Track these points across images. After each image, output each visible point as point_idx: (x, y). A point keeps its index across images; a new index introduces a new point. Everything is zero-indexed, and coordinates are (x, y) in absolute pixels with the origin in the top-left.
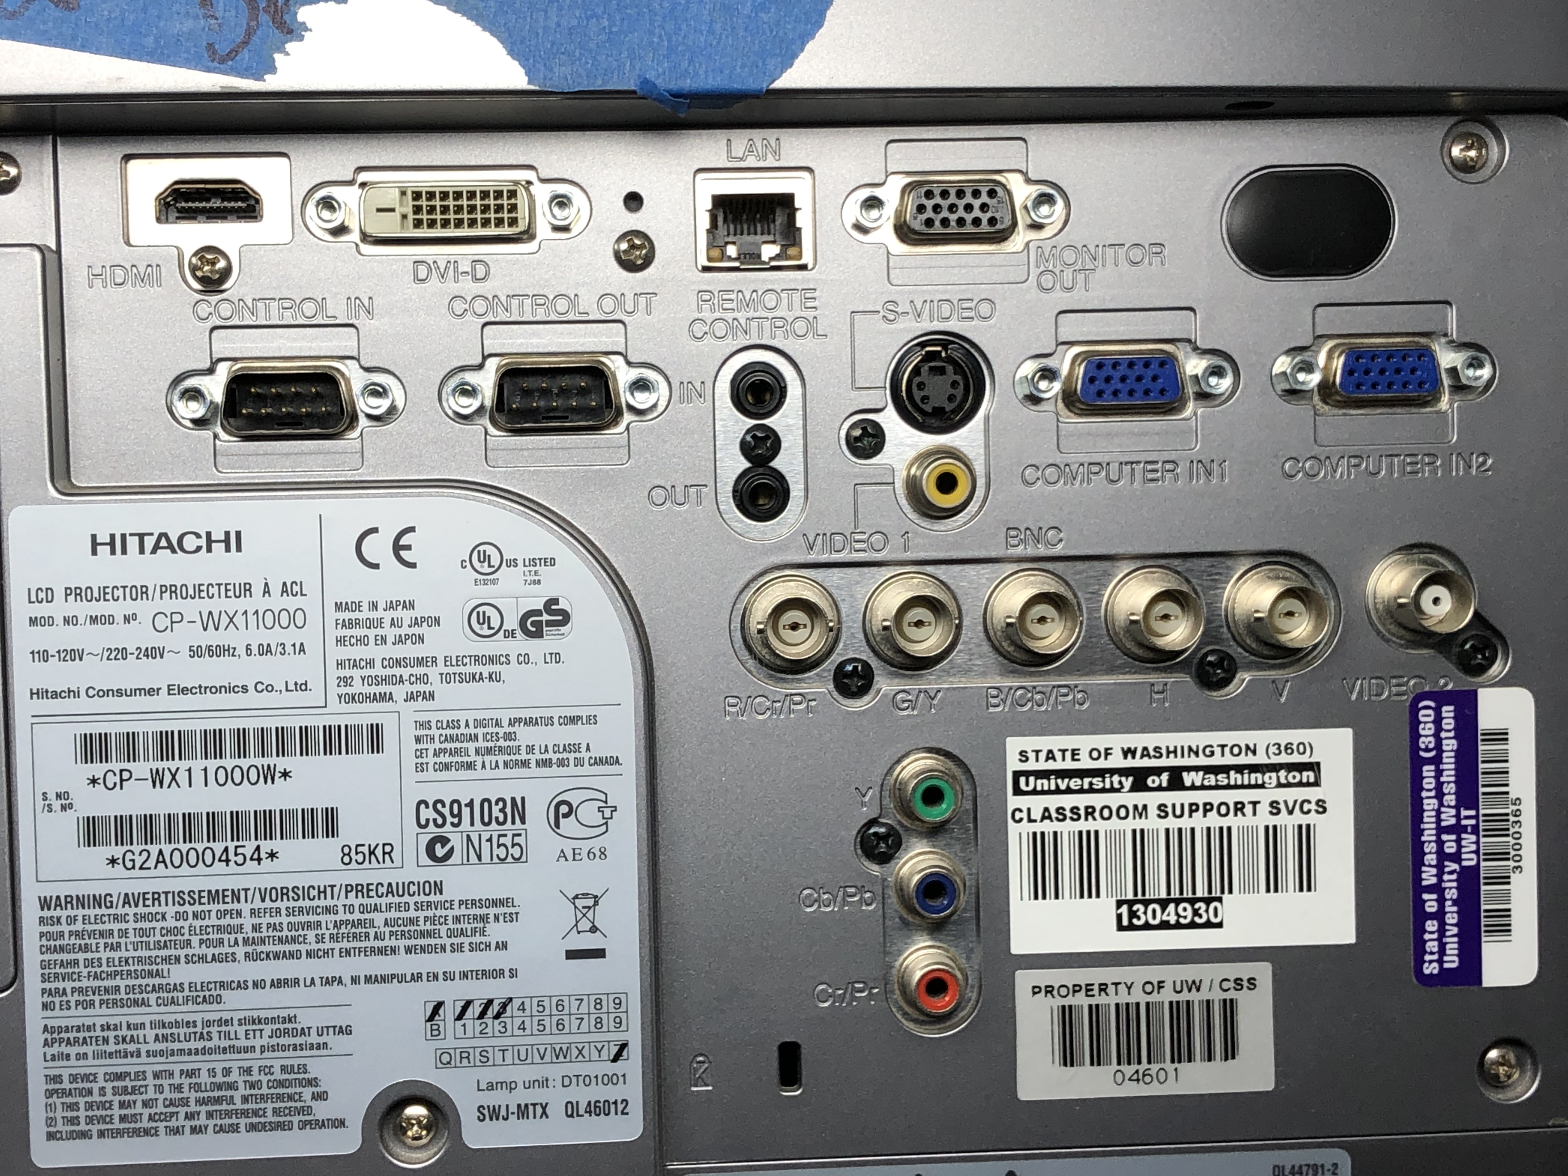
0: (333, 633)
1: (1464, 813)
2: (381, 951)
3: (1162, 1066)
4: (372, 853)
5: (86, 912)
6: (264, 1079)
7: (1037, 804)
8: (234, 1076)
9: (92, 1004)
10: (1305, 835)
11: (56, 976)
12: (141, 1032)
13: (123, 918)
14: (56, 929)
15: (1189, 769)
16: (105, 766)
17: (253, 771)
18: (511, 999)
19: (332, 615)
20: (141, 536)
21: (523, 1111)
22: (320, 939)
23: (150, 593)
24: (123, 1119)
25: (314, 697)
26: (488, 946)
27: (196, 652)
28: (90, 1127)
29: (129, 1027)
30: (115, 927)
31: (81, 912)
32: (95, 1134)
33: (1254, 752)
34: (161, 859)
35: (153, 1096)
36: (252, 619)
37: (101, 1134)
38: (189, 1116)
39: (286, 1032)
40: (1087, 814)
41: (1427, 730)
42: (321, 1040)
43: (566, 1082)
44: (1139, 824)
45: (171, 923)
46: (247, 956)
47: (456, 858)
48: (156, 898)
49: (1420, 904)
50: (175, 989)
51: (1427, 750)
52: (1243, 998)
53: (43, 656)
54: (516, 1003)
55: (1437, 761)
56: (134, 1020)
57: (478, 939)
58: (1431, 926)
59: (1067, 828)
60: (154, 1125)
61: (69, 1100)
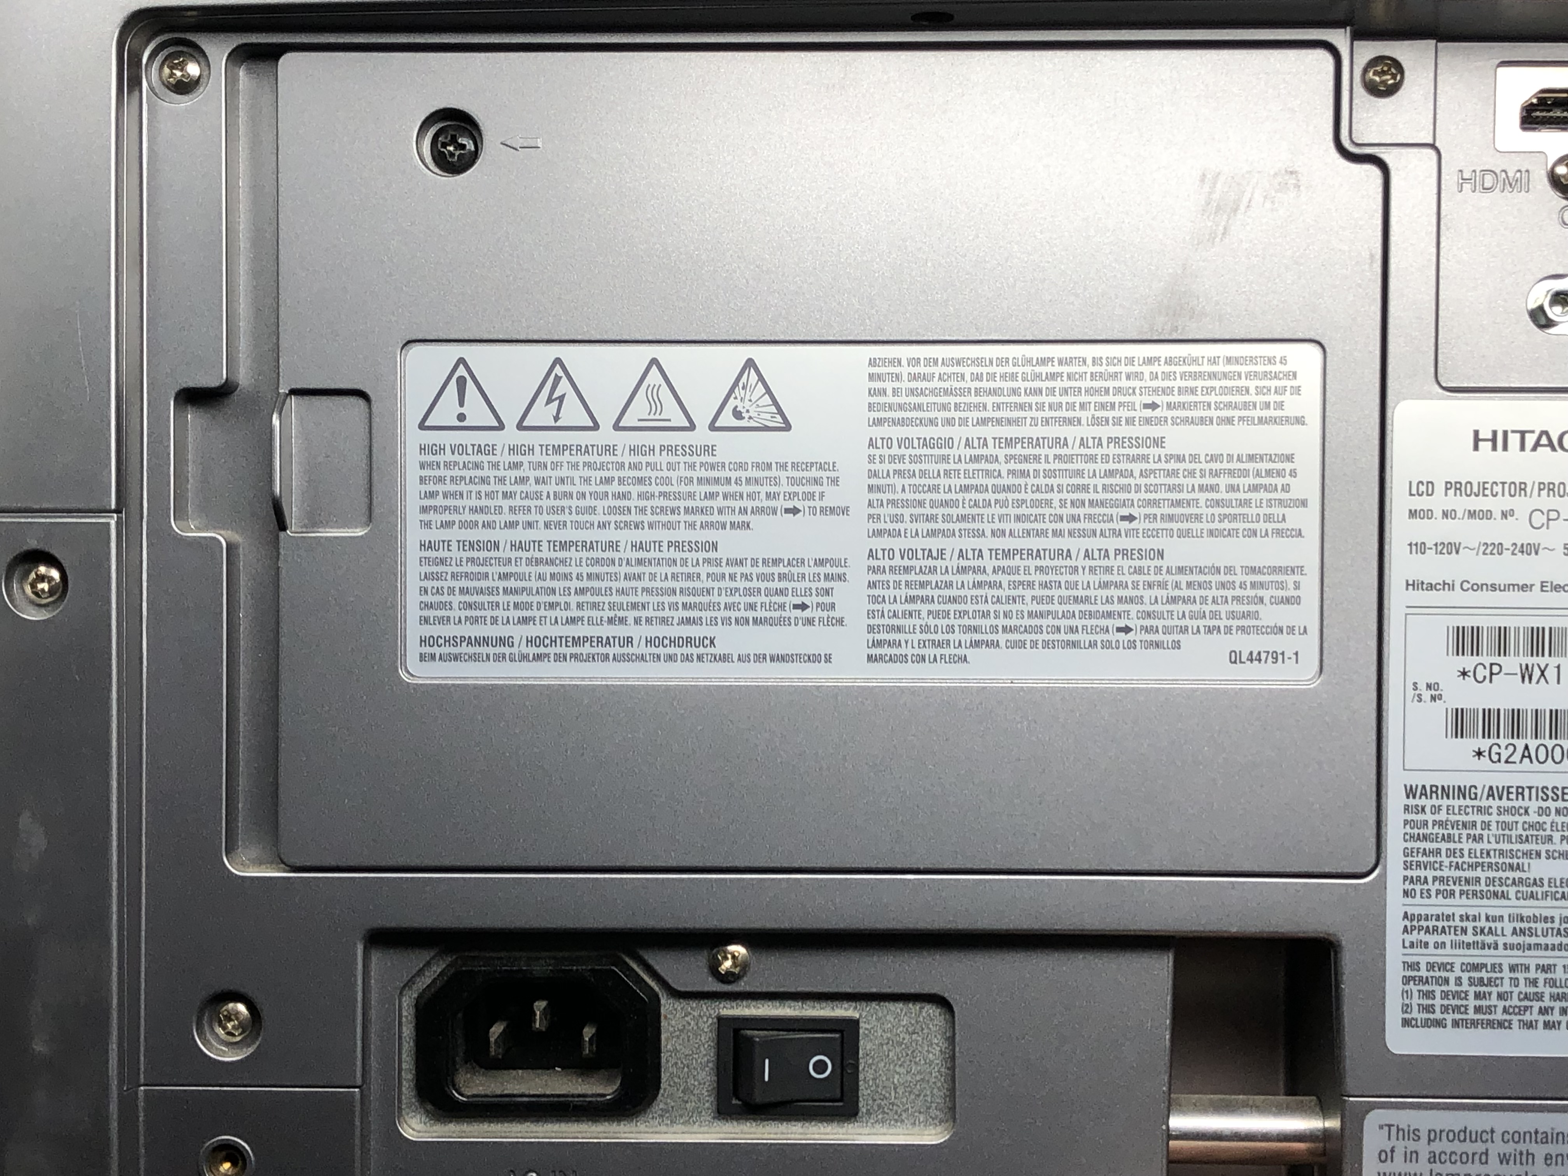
5: (1451, 802)
9: (1452, 893)
12: (1499, 925)
13: (1486, 811)
14: (1420, 817)
16: (1476, 659)
20: (1523, 434)
23: (1528, 490)
24: (1478, 1010)
28: (1445, 1016)
29: (1487, 919)
30: (1479, 818)
31: (1445, 802)
32: (1449, 1023)
34: (1526, 753)
35: (1508, 989)
37: (1456, 1024)
38: (1543, 1011)
45: (1533, 818)
48: (1520, 792)
50: (1535, 883)
53: (1420, 548)
56: (1492, 912)
60: (1508, 1017)
61: (1426, 988)
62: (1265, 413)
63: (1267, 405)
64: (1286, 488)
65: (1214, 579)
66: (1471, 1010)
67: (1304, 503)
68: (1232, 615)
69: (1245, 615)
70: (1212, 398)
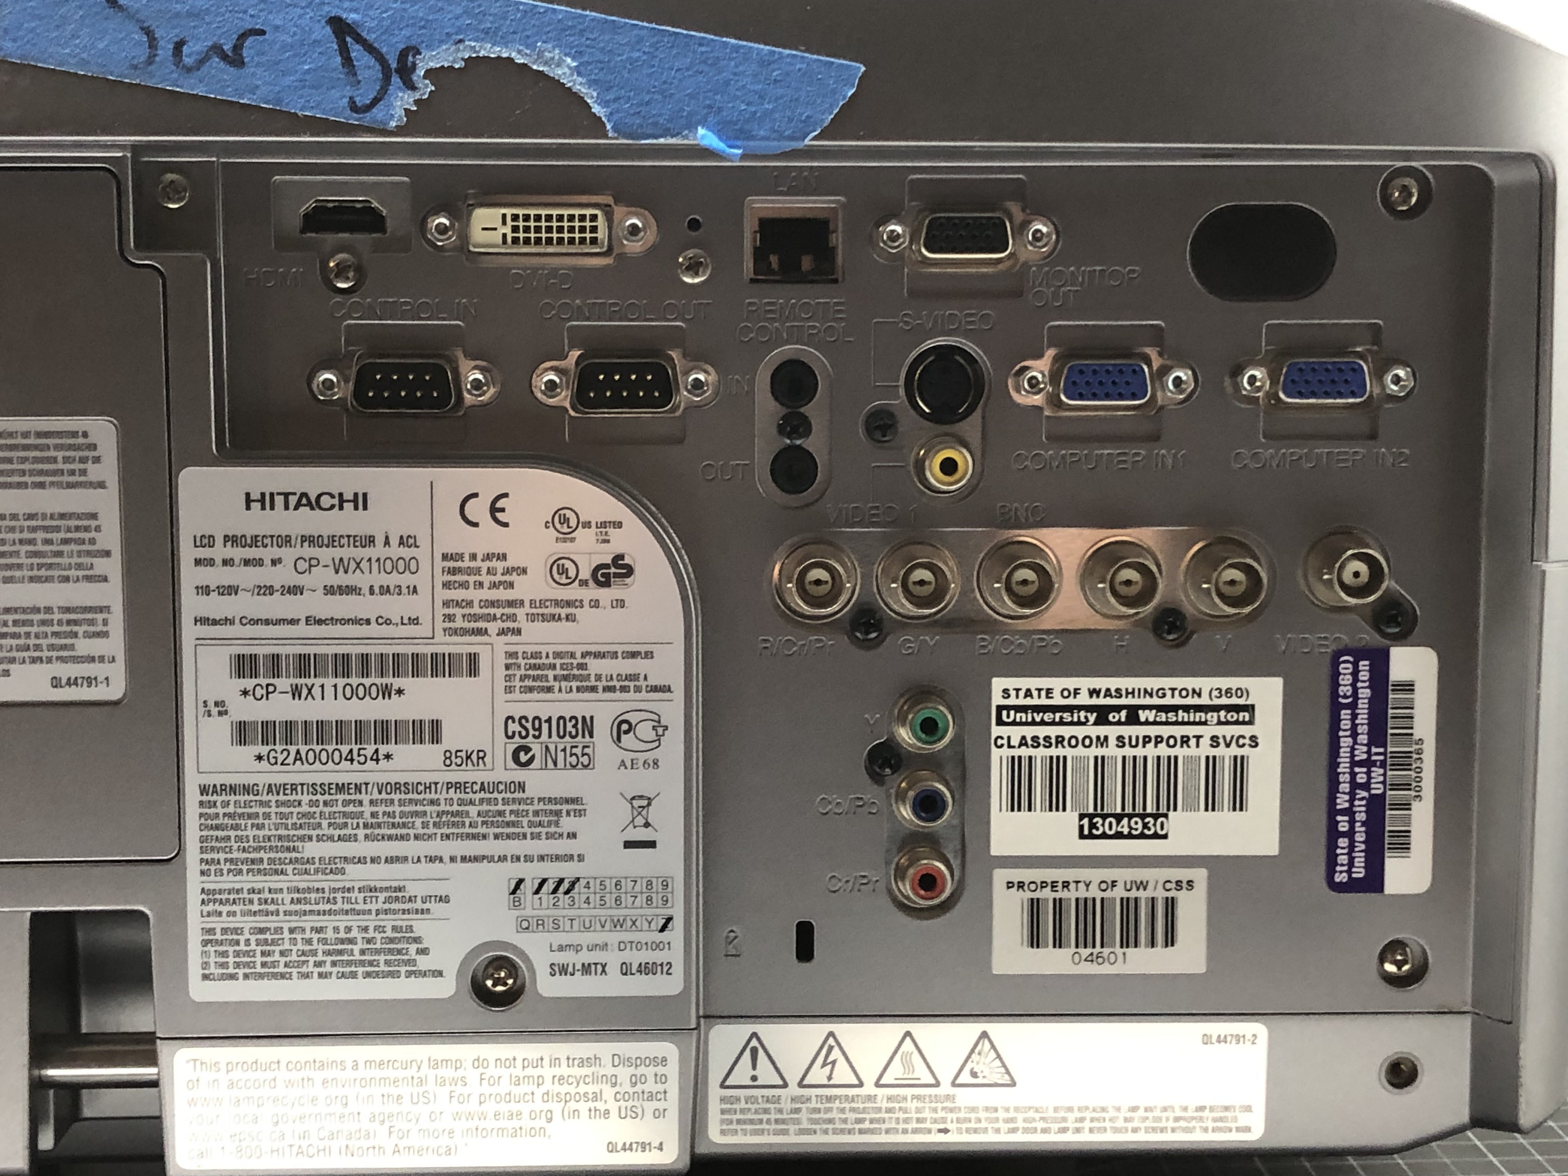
0: (440, 579)
1: (1374, 750)
2: (474, 837)
3: (1112, 950)
4: (468, 757)
5: (238, 797)
6: (379, 936)
7: (1016, 733)
8: (354, 933)
9: (240, 872)
10: (1240, 765)
11: (212, 849)
12: (280, 896)
13: (267, 804)
14: (212, 811)
15: (1144, 707)
16: (254, 681)
17: (374, 688)
18: (578, 879)
19: (439, 564)
20: (286, 495)
21: (586, 969)
22: (425, 825)
23: (293, 542)
24: (264, 965)
25: (423, 630)
26: (561, 835)
27: (330, 590)
28: (237, 971)
29: (270, 891)
30: (261, 810)
31: (232, 798)
32: (241, 977)
33: (1199, 695)
34: (298, 757)
35: (289, 947)
36: (375, 566)
37: (246, 976)
38: (318, 964)
39: (397, 899)
40: (1057, 743)
41: (1346, 680)
42: (425, 906)
43: (622, 946)
44: (1100, 752)
45: (305, 808)
46: (366, 837)
47: (536, 764)
48: (294, 789)
49: (1332, 825)
50: (308, 862)
51: (1345, 697)
52: (1182, 897)
53: (205, 590)
54: (583, 882)
55: (1353, 706)
56: (273, 886)
57: (553, 829)
58: (1343, 842)
59: (1041, 753)
60: (289, 970)
61: (221, 949)
62: (71, 479)
63: (72, 473)
64: (92, 541)
65: (36, 617)
66: (258, 965)
67: (108, 554)
68: (52, 647)
69: (64, 647)
70: (26, 466)
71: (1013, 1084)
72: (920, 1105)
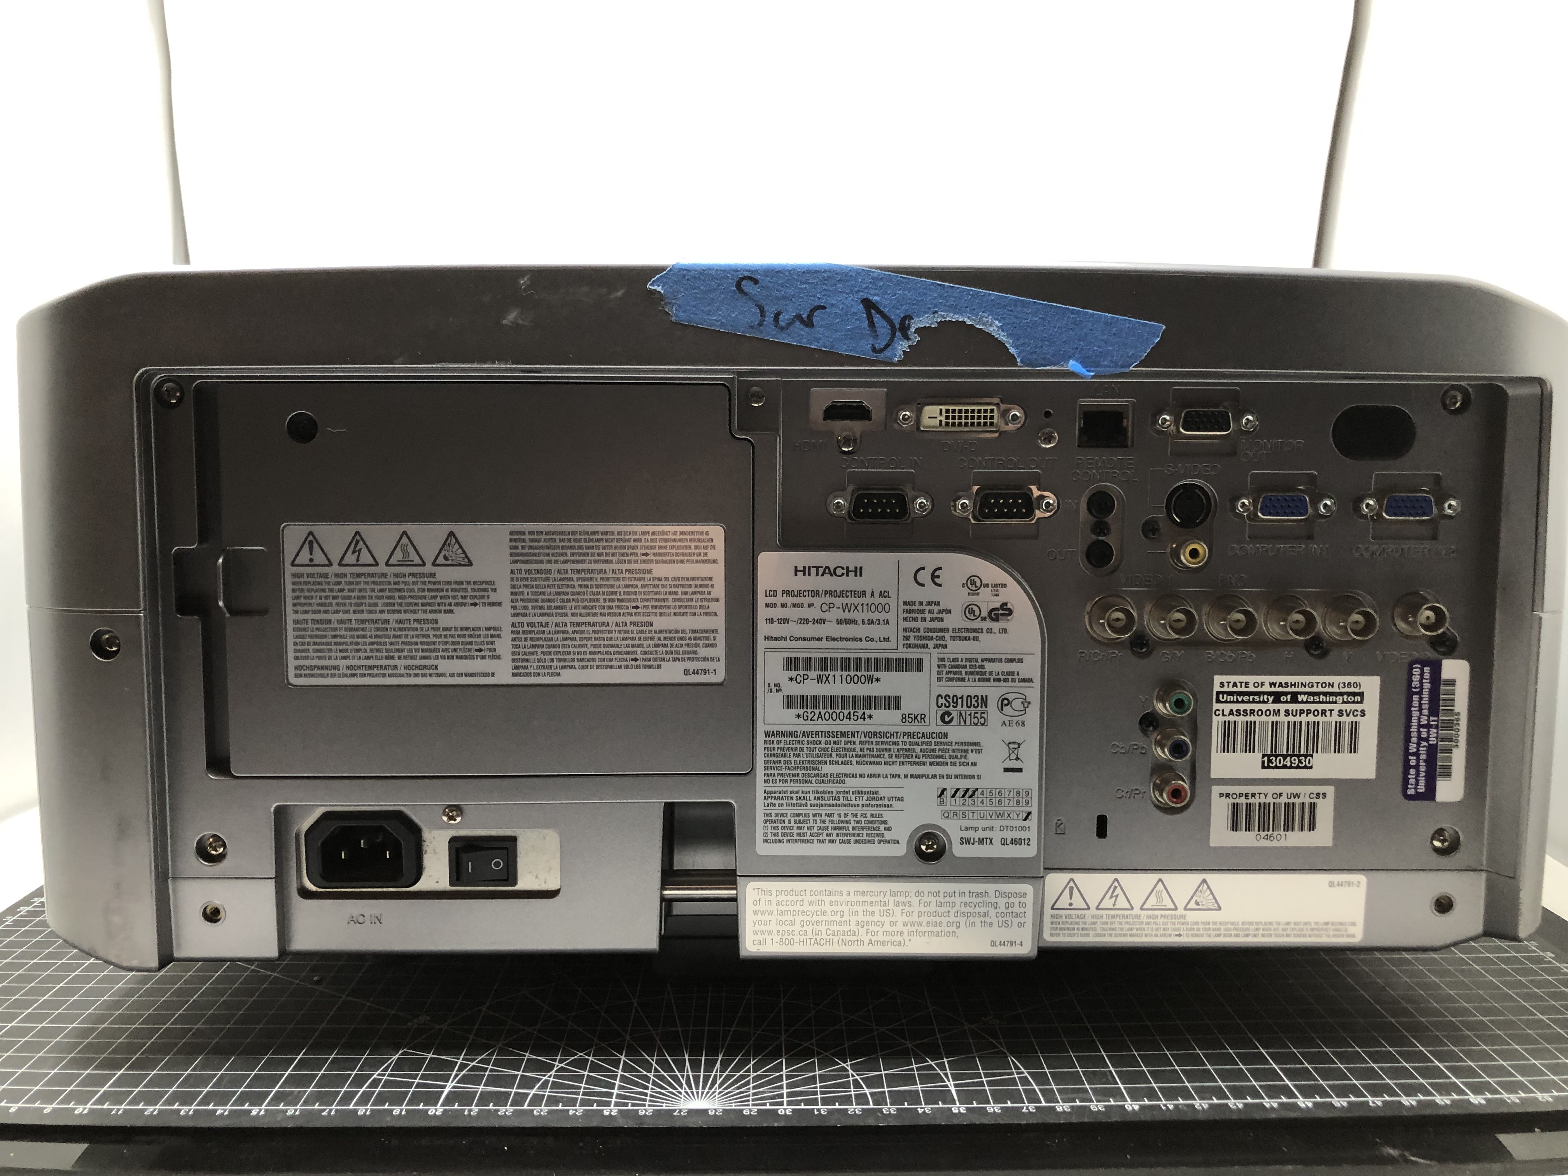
0: (902, 615)
1: (1432, 718)
2: (918, 764)
3: (1279, 832)
4: (916, 718)
5: (785, 738)
6: (863, 819)
7: (1227, 707)
8: (849, 818)
9: (786, 781)
10: (1354, 726)
11: (771, 768)
12: (808, 795)
13: (802, 743)
14: (772, 746)
15: (1301, 693)
16: (797, 673)
17: (863, 678)
18: (977, 789)
19: (902, 607)
20: (817, 568)
21: (981, 841)
22: (891, 756)
23: (820, 594)
24: (798, 834)
25: (892, 644)
26: (968, 764)
27: (840, 622)
28: (783, 838)
29: (802, 793)
30: (798, 746)
31: (783, 739)
32: (785, 841)
33: (1333, 686)
34: (820, 716)
35: (812, 825)
36: (865, 607)
37: (788, 841)
38: (829, 835)
39: (873, 799)
40: (1251, 713)
41: (1416, 678)
42: (889, 803)
43: (1002, 828)
44: (1275, 719)
45: (823, 746)
46: (857, 762)
47: (954, 722)
48: (817, 733)
49: (1406, 761)
50: (824, 776)
51: (1415, 688)
52: (1320, 802)
53: (771, 621)
54: (980, 791)
55: (1420, 693)
56: (804, 789)
57: (963, 760)
58: (1412, 771)
59: (1241, 719)
60: (812, 838)
61: (775, 825)
62: (699, 558)
63: (700, 555)
64: (709, 593)
65: (677, 635)
66: (795, 835)
67: (717, 600)
68: (685, 652)
69: (691, 653)
70: (674, 551)
71: (1220, 908)
72: (1166, 920)
